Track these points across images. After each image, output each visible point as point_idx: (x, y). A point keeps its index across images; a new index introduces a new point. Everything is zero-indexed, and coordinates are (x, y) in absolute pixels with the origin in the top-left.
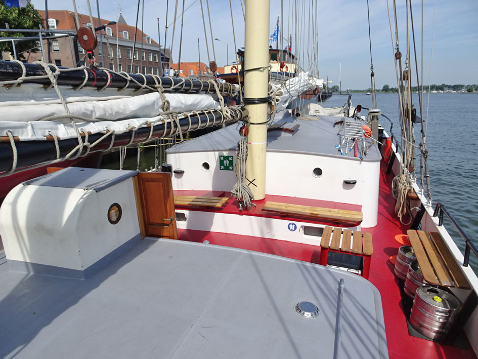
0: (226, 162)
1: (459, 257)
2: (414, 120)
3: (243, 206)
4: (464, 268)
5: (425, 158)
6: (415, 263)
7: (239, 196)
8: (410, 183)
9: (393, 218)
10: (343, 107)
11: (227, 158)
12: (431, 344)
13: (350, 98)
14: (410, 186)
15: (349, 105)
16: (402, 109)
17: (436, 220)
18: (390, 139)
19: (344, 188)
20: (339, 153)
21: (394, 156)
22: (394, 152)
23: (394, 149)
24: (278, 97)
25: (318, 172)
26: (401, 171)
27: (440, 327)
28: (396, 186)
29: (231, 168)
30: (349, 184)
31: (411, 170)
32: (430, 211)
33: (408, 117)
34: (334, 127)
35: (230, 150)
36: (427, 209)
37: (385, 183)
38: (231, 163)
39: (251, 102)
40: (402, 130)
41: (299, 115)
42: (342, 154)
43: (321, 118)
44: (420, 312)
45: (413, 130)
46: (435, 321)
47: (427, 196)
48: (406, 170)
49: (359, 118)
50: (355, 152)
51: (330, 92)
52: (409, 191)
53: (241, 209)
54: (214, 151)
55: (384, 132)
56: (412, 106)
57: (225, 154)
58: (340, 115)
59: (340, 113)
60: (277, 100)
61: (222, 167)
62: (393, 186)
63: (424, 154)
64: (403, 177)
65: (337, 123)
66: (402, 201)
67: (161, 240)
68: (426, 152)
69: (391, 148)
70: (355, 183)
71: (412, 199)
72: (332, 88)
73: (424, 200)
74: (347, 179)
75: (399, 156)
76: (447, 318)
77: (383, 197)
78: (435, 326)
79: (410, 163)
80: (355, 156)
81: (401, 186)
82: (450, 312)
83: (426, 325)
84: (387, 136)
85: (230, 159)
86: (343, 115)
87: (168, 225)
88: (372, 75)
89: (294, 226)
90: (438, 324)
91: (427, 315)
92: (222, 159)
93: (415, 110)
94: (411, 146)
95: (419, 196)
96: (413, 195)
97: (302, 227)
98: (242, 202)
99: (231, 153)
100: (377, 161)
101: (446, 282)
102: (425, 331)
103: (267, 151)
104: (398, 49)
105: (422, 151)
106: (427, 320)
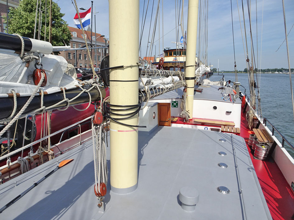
0: (175, 104)
1: (271, 133)
2: (255, 87)
3: (186, 120)
4: (272, 136)
5: (260, 102)
6: (256, 139)
7: (184, 116)
8: (254, 113)
9: (247, 129)
10: (220, 81)
11: (175, 102)
12: (261, 162)
13: (223, 77)
14: (254, 114)
15: (223, 80)
16: (250, 82)
17: (264, 125)
18: (245, 97)
19: (226, 114)
20: (224, 100)
21: (247, 104)
22: (246, 102)
23: (247, 101)
24: (198, 77)
25: (215, 108)
26: (250, 109)
27: (264, 155)
28: (248, 115)
29: (177, 106)
30: (228, 113)
31: (254, 108)
32: (262, 122)
33: (253, 86)
34: (218, 90)
35: (176, 98)
36: (261, 122)
37: (243, 116)
38: (177, 104)
39: (187, 79)
40: (250, 91)
41: (201, 85)
42: (225, 100)
43: (211, 86)
44: (257, 151)
45: (255, 91)
46: (263, 153)
47: (261, 117)
48: (252, 109)
49: (229, 87)
50: (230, 100)
51: (212, 72)
52: (254, 116)
53: (184, 122)
54: (169, 99)
55: (242, 93)
56: (254, 81)
57: (174, 100)
58: (218, 85)
59: (218, 84)
60: (198, 78)
61: (173, 106)
62: (246, 116)
63: (259, 100)
64: (251, 112)
65: (220, 89)
66: (251, 121)
67: (164, 126)
68: (260, 99)
69: (245, 101)
70: (231, 112)
71: (255, 119)
72: (213, 70)
73: (259, 119)
74: (228, 111)
75: (249, 104)
76: (266, 152)
77: (242, 122)
78: (262, 155)
79: (254, 105)
80: (231, 101)
81: (250, 115)
82: (267, 150)
83: (260, 155)
84: (243, 95)
85: (177, 102)
86: (220, 85)
87: (168, 122)
88: (235, 66)
89: (207, 128)
90: (264, 154)
91: (260, 151)
92: (173, 102)
93: (255, 83)
94: (254, 98)
95: (258, 118)
96: (255, 118)
97: (210, 128)
98: (185, 119)
99: (177, 100)
100: (240, 103)
101: (266, 141)
102: (259, 157)
103: (194, 99)
104: (248, 58)
105: (258, 99)
106: (260, 153)
